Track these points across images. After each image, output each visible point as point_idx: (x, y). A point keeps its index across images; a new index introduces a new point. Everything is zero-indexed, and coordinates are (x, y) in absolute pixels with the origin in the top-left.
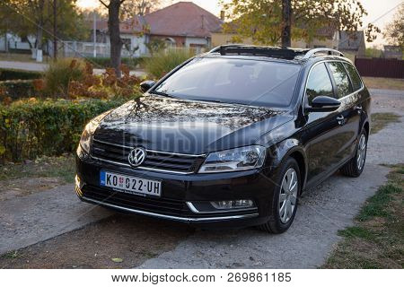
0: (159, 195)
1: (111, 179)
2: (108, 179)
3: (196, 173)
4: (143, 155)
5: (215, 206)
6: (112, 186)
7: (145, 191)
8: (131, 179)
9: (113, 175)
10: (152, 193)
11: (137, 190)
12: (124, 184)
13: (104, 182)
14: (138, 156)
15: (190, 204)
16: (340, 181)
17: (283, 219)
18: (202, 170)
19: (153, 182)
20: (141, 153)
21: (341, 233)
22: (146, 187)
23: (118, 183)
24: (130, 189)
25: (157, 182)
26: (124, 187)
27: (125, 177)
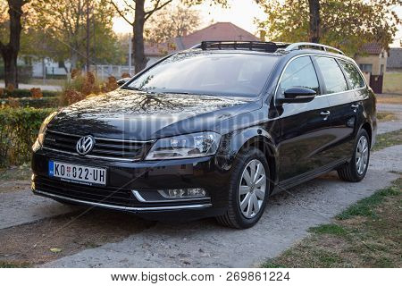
0: (104, 183)
1: (59, 169)
2: (56, 169)
3: (143, 160)
4: (91, 143)
5: (164, 196)
6: (60, 176)
7: (91, 180)
8: (78, 167)
9: (61, 164)
10: (97, 182)
11: (83, 179)
12: (71, 173)
13: (53, 173)
14: (87, 144)
15: (136, 193)
16: (337, 185)
17: (246, 214)
18: (150, 157)
19: (99, 170)
20: (89, 141)
21: (312, 230)
22: (92, 175)
23: (66, 172)
24: (77, 178)
25: (102, 170)
26: (71, 177)
27: (71, 166)
